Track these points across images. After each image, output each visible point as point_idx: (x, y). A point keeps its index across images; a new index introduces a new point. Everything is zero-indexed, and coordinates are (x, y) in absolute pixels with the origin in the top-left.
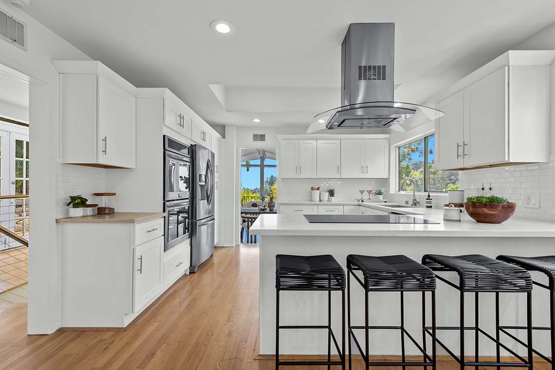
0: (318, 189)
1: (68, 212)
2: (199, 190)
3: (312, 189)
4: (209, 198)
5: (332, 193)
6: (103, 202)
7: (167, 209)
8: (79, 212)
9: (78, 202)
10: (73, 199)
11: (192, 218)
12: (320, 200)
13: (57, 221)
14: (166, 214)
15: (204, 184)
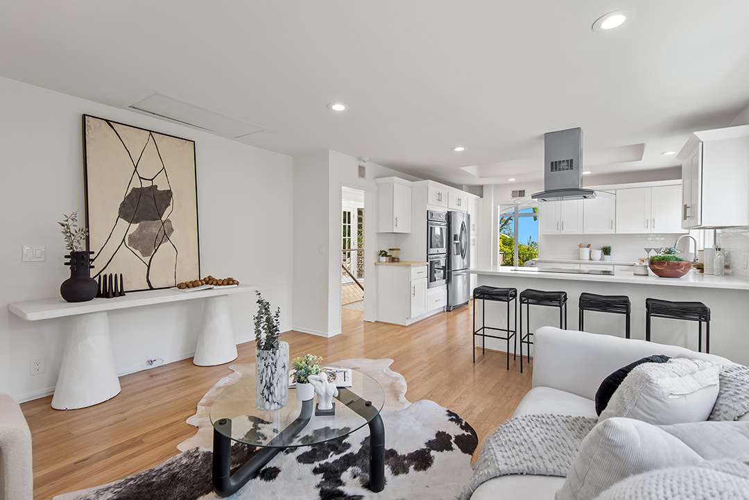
0: (589, 246)
1: (379, 259)
2: (454, 247)
3: (580, 246)
4: (463, 253)
5: (606, 251)
6: (394, 254)
7: (429, 260)
8: (384, 259)
9: (383, 254)
10: (381, 252)
11: (448, 269)
12: (591, 259)
13: (375, 264)
14: (428, 263)
15: (459, 242)
